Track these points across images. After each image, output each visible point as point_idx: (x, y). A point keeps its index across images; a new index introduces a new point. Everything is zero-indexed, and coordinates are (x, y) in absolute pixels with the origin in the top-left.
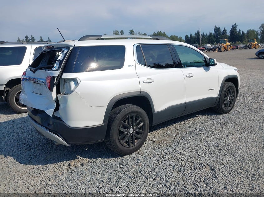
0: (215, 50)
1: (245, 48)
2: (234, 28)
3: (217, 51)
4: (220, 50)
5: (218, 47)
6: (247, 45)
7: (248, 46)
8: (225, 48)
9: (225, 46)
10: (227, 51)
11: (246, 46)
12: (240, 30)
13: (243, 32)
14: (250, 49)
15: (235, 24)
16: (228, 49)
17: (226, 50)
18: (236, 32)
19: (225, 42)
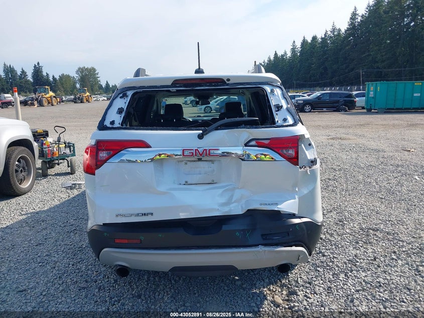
0: (33, 104)
1: (75, 101)
2: (37, 71)
3: (36, 106)
4: (41, 104)
5: (37, 100)
6: (77, 97)
7: (79, 98)
8: (48, 100)
9: (48, 97)
10: (52, 105)
11: (75, 99)
12: (47, 74)
13: (53, 76)
14: (81, 102)
15: (38, 63)
16: (54, 102)
17: (50, 103)
18: (42, 76)
19: (46, 92)
